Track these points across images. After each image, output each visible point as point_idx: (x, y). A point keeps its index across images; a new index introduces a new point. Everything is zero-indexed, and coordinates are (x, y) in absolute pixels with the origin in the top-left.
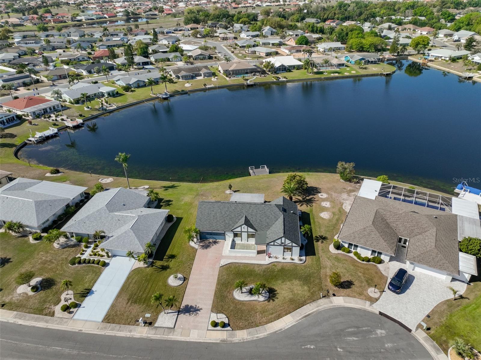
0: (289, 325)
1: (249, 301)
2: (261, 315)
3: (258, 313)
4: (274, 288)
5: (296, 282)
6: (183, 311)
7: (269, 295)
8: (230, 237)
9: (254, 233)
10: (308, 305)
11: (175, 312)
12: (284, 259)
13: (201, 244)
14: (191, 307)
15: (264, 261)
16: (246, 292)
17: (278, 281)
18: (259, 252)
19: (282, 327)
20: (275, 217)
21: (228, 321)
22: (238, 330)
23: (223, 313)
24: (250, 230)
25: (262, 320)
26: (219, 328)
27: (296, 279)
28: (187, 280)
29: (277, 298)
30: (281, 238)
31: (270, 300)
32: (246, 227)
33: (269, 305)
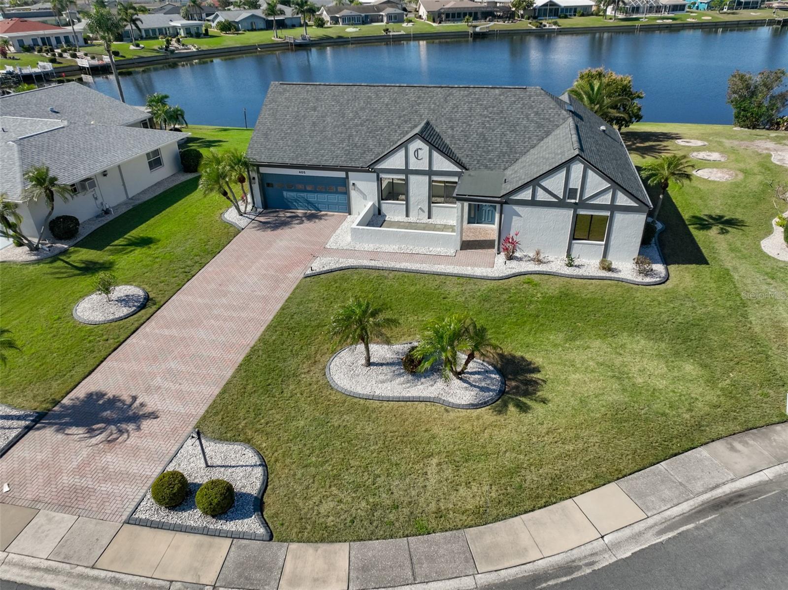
0: (618, 545)
1: (398, 400)
2: (448, 472)
3: (435, 461)
4: (528, 357)
5: (641, 343)
6: (65, 416)
7: (504, 383)
8: (365, 197)
9: (456, 179)
10: (719, 446)
11: (19, 418)
12: (570, 265)
13: (262, 219)
14: (113, 402)
15: (489, 270)
16: (388, 364)
17: (546, 334)
18: (467, 245)
19: (576, 554)
20: (540, 126)
21: (258, 485)
22: (299, 541)
23: (248, 442)
24: (442, 164)
25: (453, 498)
26: (194, 517)
27: (633, 331)
28: (154, 308)
29: (544, 401)
30: (566, 165)
31: (505, 405)
32: (426, 148)
33: (501, 427)
